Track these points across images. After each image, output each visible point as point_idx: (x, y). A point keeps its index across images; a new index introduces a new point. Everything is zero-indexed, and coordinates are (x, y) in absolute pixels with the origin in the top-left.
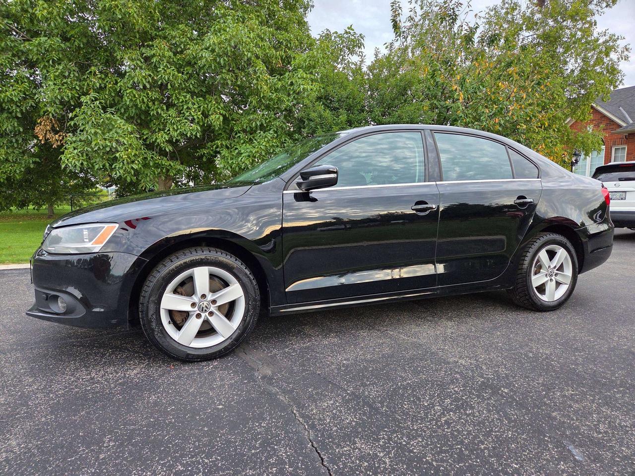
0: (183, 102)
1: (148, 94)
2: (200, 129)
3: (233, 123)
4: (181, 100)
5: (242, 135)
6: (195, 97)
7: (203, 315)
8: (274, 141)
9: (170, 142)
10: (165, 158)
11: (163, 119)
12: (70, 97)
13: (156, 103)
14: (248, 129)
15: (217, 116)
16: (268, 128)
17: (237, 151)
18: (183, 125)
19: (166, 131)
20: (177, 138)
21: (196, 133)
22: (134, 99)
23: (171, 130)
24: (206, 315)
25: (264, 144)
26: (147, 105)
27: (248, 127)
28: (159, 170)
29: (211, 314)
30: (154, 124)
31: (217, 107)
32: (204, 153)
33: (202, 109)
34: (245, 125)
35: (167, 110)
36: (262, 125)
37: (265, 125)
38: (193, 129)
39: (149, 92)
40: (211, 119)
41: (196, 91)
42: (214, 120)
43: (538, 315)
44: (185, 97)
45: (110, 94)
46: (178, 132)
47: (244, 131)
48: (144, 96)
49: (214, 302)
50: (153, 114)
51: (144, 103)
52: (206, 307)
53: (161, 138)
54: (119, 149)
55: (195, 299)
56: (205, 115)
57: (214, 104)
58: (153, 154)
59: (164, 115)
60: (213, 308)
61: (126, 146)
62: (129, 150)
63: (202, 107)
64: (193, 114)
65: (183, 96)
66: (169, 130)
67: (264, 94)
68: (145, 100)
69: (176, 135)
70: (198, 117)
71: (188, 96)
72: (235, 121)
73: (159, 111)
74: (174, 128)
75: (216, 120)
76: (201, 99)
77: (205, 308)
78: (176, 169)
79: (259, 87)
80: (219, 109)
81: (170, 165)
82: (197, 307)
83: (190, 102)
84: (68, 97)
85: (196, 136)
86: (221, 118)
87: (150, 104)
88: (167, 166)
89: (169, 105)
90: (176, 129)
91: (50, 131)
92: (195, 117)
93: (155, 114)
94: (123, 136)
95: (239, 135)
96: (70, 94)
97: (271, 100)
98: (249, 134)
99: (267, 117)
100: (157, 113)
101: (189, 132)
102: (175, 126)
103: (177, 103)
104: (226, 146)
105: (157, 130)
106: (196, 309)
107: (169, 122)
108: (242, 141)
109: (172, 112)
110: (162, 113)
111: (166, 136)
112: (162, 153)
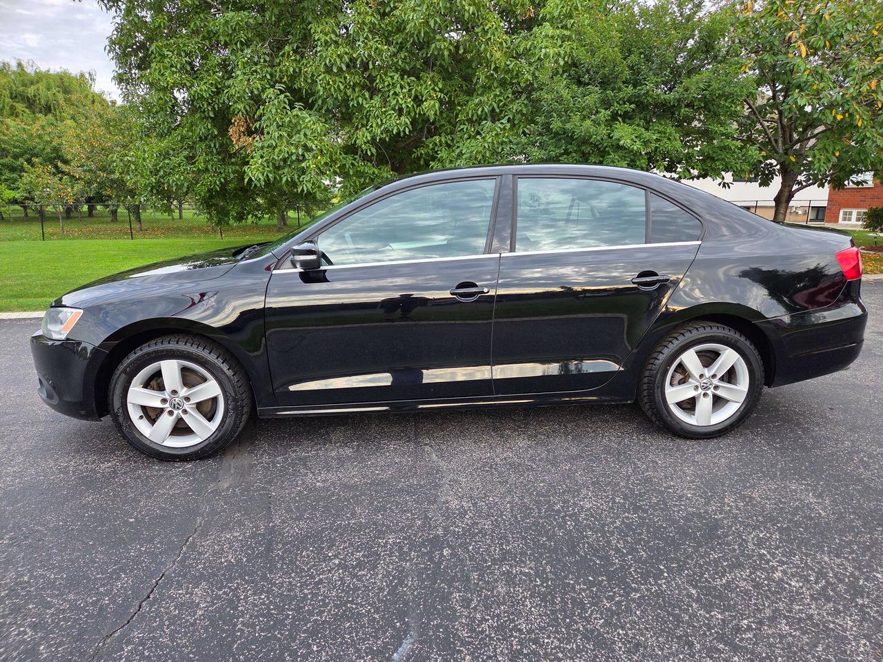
0: (388, 85)
1: (345, 78)
2: (409, 123)
3: (458, 110)
4: (386, 83)
5: (465, 127)
6: (406, 77)
7: (176, 412)
8: (505, 135)
9: (373, 141)
10: (369, 164)
11: (365, 112)
12: (260, 88)
13: (357, 89)
14: (475, 118)
15: (432, 102)
16: (503, 115)
17: (457, 151)
18: (388, 117)
19: (368, 127)
20: (382, 136)
21: (405, 128)
22: (328, 87)
23: (374, 125)
24: (178, 413)
25: (490, 140)
26: (345, 93)
27: (475, 115)
28: (363, 180)
29: (185, 412)
30: (357, 118)
31: (433, 89)
32: (421, 154)
33: (413, 94)
34: (471, 111)
35: (371, 98)
36: (493, 110)
37: (498, 110)
38: (402, 124)
39: (347, 75)
40: (424, 108)
41: (407, 68)
42: (428, 109)
44: (392, 78)
45: (306, 81)
46: (383, 127)
47: (470, 120)
48: (340, 82)
49: (188, 399)
50: (353, 105)
51: (341, 91)
52: (178, 404)
53: (362, 137)
54: (307, 156)
55: (165, 394)
56: (418, 100)
57: (430, 85)
58: (355, 159)
59: (367, 106)
60: (186, 406)
61: (314, 152)
62: (319, 158)
63: (414, 90)
64: (400, 102)
65: (391, 77)
66: (371, 126)
67: (495, 64)
68: (342, 87)
69: (379, 132)
70: (408, 107)
71: (396, 76)
73: (360, 100)
74: (377, 123)
75: (430, 107)
76: (413, 78)
77: (177, 406)
79: (488, 55)
80: (435, 91)
81: (374, 173)
83: (399, 85)
84: (258, 89)
85: (404, 132)
86: (437, 105)
87: (349, 92)
89: (373, 92)
90: (380, 124)
91: (244, 133)
92: (404, 106)
93: (356, 105)
94: (312, 138)
95: (461, 127)
96: (259, 86)
97: (508, 71)
98: (476, 125)
99: (502, 98)
100: (358, 103)
101: (396, 128)
102: (379, 121)
103: (383, 88)
104: (446, 143)
105: (360, 126)
106: (167, 405)
107: (372, 114)
108: (466, 136)
109: (377, 100)
110: (364, 102)
111: (368, 135)
112: (366, 158)
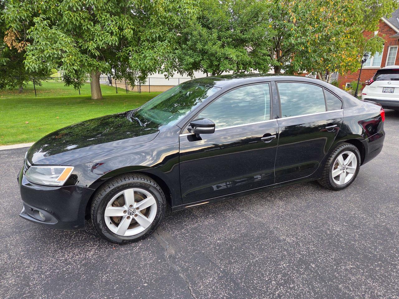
0: (104, 19)
1: (80, 14)
2: (117, 40)
3: (140, 34)
4: (103, 19)
5: (146, 43)
6: (113, 16)
7: (131, 217)
8: (168, 48)
9: (98, 48)
10: (95, 60)
11: (91, 32)
12: (26, 16)
13: (86, 20)
14: (150, 39)
15: (129, 30)
16: (164, 39)
17: (143, 55)
18: (106, 36)
19: (94, 41)
20: (102, 46)
21: (115, 43)
22: (71, 18)
23: (98, 40)
24: (133, 217)
25: (162, 51)
26: (80, 22)
27: (150, 38)
28: (92, 68)
29: (136, 215)
30: (86, 36)
31: (129, 23)
32: (121, 55)
33: (118, 25)
34: (148, 36)
35: (94, 26)
36: (160, 36)
37: (162, 36)
38: (113, 40)
39: (80, 12)
40: (125, 32)
41: (113, 11)
42: (127, 33)
43: (334, 193)
44: (106, 16)
45: (54, 14)
46: (103, 41)
47: (148, 40)
48: (77, 16)
49: (138, 208)
50: (85, 29)
51: (77, 20)
52: (133, 212)
53: (91, 46)
54: (63, 56)
55: (126, 207)
56: (121, 29)
57: (127, 21)
58: (87, 57)
59: (92, 30)
60: (137, 212)
61: (68, 53)
62: (71, 56)
63: (118, 24)
64: (112, 28)
65: (105, 15)
66: (96, 40)
67: (160, 14)
68: (79, 19)
69: (101, 44)
70: (116, 31)
71: (108, 15)
72: (141, 32)
73: (89, 26)
74: (100, 39)
75: (128, 33)
76: (117, 17)
77: (132, 213)
78: (103, 67)
79: (157, 9)
80: (130, 24)
81: (99, 65)
82: (127, 212)
83: (110, 20)
84: (24, 16)
85: (115, 44)
86: (132, 32)
87: (82, 21)
88: (97, 65)
89: (96, 22)
90: (101, 39)
91: (14, 40)
92: (114, 31)
94: (65, 46)
95: (144, 43)
96: (25, 15)
97: (165, 18)
98: (151, 43)
99: (163, 30)
100: (87, 27)
101: (110, 42)
102: (100, 38)
103: (101, 21)
104: (136, 50)
105: (88, 40)
106: (127, 214)
107: (96, 34)
108: (147, 48)
109: (98, 27)
110: (91, 28)
111: (95, 45)
112: (93, 56)
